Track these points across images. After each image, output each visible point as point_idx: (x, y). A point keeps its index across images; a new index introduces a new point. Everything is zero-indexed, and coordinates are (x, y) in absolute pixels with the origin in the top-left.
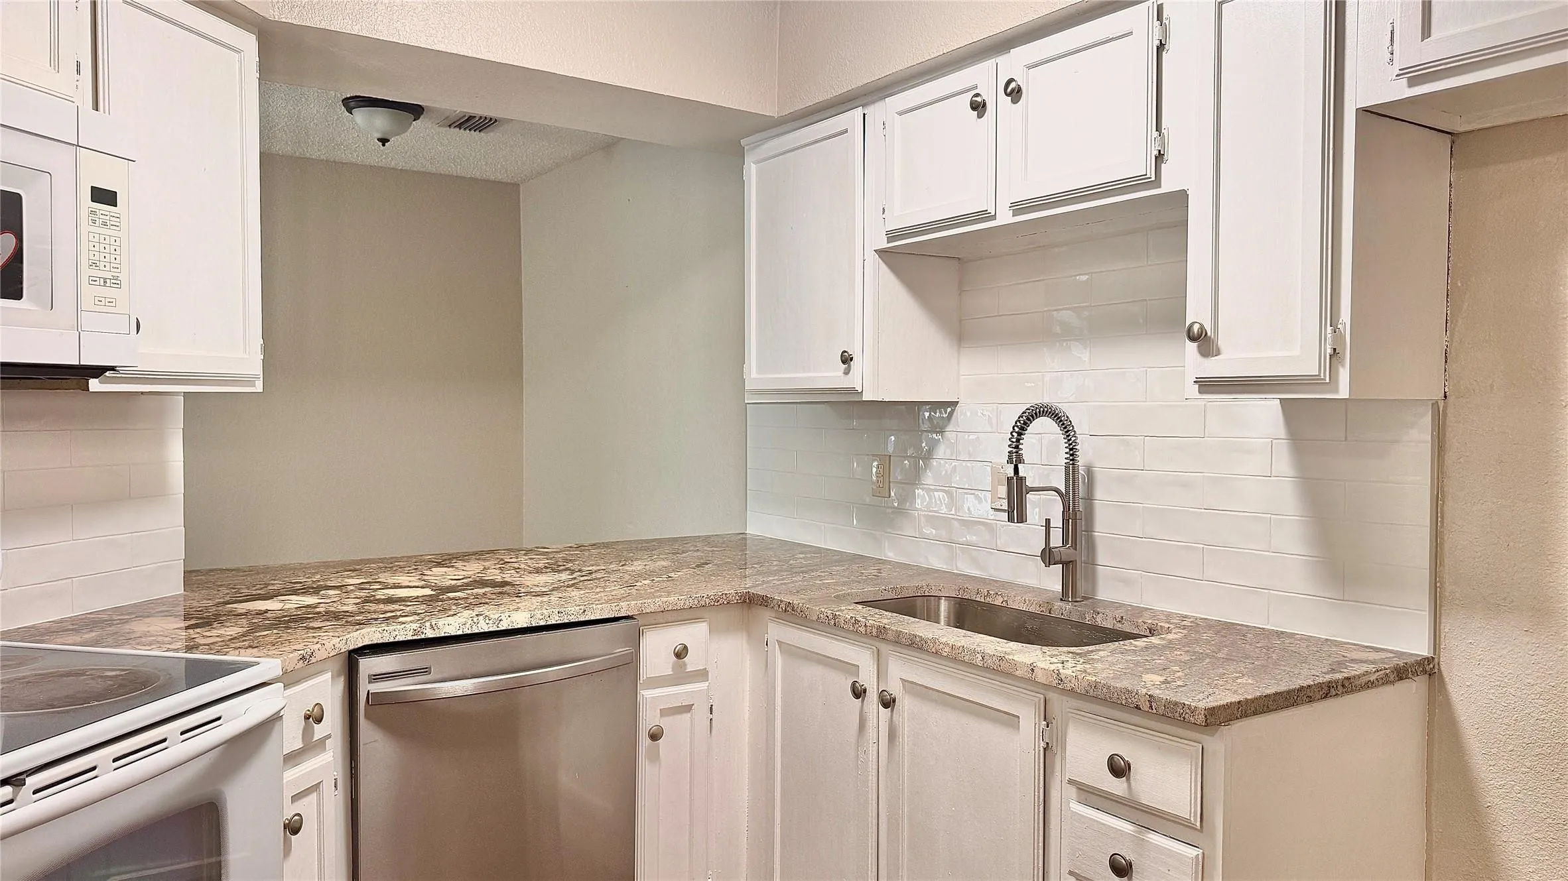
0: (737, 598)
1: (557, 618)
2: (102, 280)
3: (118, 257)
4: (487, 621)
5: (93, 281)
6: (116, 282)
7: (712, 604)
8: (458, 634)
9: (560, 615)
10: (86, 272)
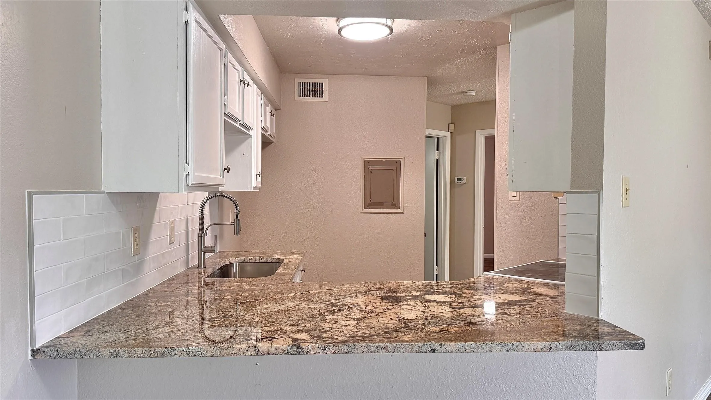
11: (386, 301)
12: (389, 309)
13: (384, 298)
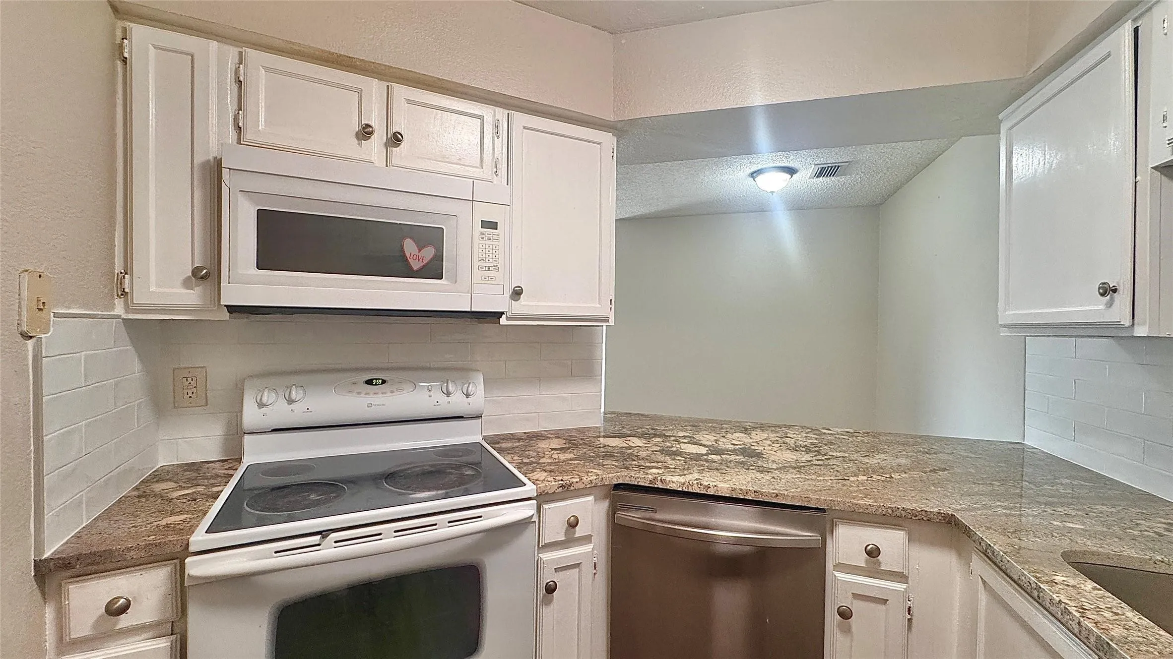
0: (940, 518)
1: (753, 495)
2: (487, 268)
3: (497, 256)
4: (699, 486)
5: (481, 268)
6: (496, 268)
7: (910, 516)
8: (679, 489)
9: (755, 494)
10: (476, 264)
11: (757, 451)
12: (756, 442)
13: (759, 455)
